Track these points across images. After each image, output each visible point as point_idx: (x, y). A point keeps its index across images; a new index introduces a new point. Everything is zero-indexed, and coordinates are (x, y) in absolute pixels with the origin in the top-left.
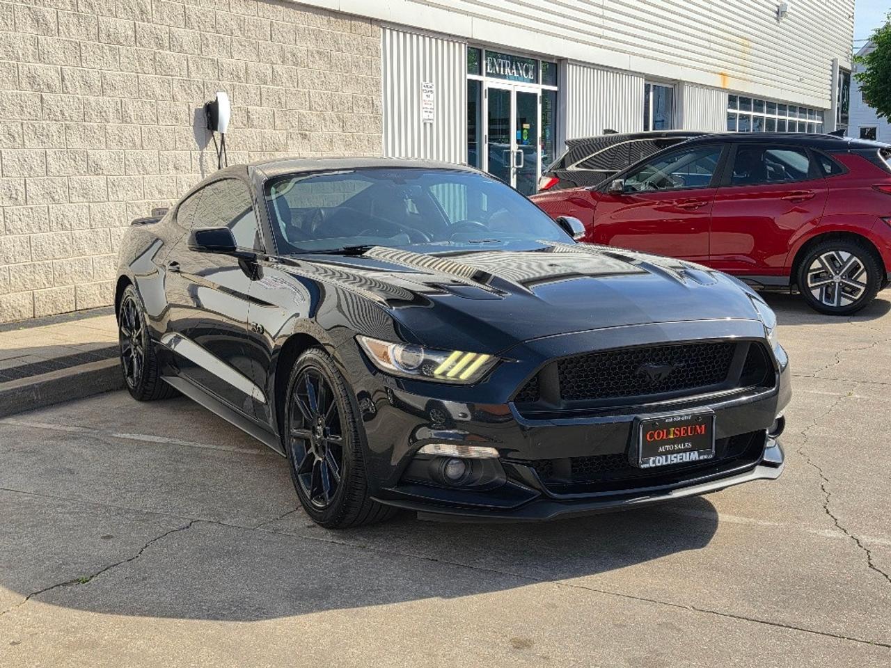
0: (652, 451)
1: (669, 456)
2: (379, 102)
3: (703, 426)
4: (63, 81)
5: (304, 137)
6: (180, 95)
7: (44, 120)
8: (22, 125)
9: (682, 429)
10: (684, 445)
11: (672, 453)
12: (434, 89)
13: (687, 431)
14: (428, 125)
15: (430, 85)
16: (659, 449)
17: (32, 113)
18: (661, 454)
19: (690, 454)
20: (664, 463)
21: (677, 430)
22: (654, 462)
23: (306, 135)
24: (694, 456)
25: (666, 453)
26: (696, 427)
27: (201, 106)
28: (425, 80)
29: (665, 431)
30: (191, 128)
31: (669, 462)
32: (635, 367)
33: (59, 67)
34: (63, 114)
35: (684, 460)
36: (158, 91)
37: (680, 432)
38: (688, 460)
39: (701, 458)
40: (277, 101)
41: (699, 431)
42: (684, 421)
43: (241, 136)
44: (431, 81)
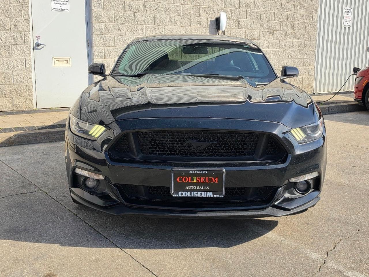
0: (181, 187)
1: (192, 192)
2: (316, 17)
3: (217, 179)
4: (145, 8)
5: (270, 33)
6: (203, 14)
7: (135, 24)
8: (125, 26)
9: (202, 178)
10: (204, 188)
11: (194, 191)
12: (352, 11)
13: (205, 180)
14: (347, 29)
15: (350, 8)
16: (186, 187)
17: (130, 21)
18: (187, 191)
19: (207, 193)
20: (189, 196)
21: (198, 178)
22: (182, 194)
23: (271, 32)
24: (210, 194)
25: (191, 191)
26: (211, 179)
27: (214, 18)
28: (347, 6)
29: (190, 178)
30: (208, 28)
31: (192, 196)
32: (184, 141)
33: (144, 2)
34: (144, 22)
35: (203, 196)
36: (192, 12)
37: (200, 179)
38: (205, 196)
39: (215, 196)
40: (256, 16)
41: (214, 181)
42: (203, 174)
43: (234, 32)
44: (351, 7)
